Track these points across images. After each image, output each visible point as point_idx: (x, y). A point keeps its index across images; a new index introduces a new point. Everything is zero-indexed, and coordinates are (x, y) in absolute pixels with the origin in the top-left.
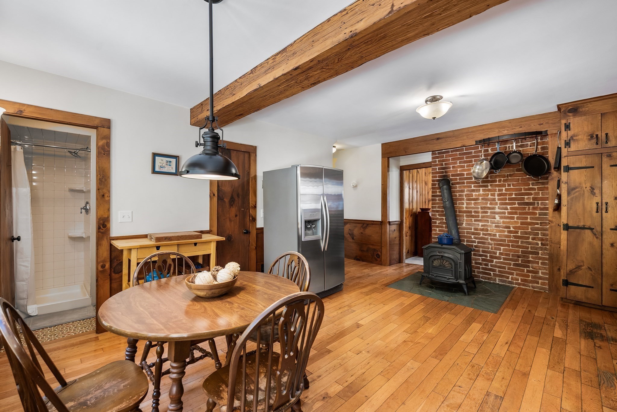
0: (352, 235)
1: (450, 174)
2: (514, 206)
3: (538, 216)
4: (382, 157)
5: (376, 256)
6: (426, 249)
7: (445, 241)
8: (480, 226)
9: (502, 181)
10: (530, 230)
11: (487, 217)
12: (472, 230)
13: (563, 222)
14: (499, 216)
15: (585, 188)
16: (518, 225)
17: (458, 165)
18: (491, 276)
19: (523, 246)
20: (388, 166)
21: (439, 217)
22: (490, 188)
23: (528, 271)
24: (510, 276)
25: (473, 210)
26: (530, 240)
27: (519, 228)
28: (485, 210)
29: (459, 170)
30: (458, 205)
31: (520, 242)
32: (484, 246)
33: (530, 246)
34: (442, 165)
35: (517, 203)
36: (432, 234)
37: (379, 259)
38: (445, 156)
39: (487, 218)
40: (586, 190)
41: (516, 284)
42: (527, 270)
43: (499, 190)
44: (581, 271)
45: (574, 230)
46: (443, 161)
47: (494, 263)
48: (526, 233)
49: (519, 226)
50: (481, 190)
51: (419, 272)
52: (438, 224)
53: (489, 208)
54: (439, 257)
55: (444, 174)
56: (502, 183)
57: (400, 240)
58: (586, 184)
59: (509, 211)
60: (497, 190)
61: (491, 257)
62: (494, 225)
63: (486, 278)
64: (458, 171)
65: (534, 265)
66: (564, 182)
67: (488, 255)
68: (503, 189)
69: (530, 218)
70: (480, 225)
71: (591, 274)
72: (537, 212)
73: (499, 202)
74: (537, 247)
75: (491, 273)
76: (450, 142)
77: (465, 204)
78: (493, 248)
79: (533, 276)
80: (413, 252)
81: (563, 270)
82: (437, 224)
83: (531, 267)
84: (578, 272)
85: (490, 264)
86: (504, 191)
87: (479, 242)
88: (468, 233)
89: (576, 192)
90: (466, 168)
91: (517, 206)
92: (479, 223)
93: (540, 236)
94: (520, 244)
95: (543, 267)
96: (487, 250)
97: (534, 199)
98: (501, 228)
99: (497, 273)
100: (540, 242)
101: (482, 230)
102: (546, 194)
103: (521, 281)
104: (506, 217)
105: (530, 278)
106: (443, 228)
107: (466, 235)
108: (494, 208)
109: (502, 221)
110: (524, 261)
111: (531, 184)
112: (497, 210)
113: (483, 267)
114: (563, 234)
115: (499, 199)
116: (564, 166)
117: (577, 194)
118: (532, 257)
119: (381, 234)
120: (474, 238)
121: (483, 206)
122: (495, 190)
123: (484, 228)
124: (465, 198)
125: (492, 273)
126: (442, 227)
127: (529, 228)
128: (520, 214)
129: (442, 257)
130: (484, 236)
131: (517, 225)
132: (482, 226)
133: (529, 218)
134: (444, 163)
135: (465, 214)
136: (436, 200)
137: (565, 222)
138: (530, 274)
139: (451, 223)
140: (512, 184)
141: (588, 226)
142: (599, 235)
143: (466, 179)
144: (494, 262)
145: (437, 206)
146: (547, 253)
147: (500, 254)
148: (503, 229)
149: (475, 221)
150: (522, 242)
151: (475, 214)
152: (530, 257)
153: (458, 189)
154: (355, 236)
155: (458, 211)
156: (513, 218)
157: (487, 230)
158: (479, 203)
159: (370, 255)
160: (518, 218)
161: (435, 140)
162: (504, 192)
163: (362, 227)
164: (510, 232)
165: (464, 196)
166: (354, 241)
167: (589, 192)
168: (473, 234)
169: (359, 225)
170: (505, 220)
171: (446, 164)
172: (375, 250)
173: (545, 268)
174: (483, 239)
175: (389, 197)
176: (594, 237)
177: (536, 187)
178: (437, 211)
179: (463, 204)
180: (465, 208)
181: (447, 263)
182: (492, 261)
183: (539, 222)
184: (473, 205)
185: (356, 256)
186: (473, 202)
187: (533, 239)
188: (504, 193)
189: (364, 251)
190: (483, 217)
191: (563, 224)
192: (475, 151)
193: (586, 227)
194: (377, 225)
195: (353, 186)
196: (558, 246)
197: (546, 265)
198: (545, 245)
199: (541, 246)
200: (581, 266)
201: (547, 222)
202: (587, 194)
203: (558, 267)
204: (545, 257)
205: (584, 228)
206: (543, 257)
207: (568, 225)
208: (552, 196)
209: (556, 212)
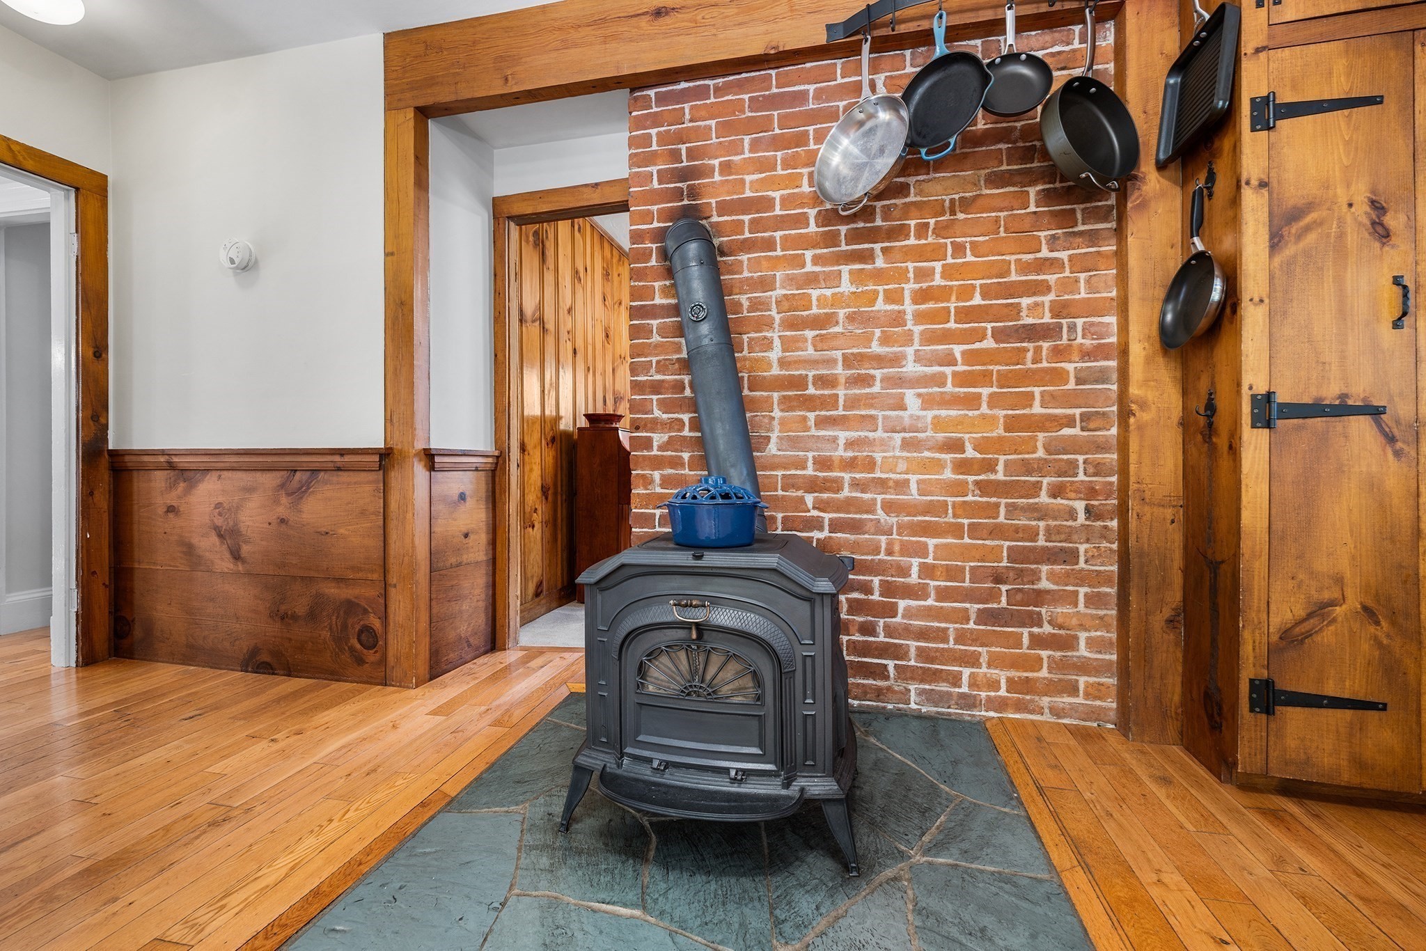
0: (230, 536)
1: (713, 201)
2: (977, 346)
3: (1071, 385)
4: (388, 108)
5: (360, 641)
6: (602, 590)
7: (708, 528)
8: (841, 447)
9: (930, 233)
10: (1041, 453)
11: (870, 401)
12: (804, 468)
13: (1251, 388)
14: (919, 395)
15: (1345, 208)
16: (995, 434)
17: (747, 155)
18: (887, 678)
19: (1017, 529)
20: (417, 158)
21: (665, 416)
22: (880, 262)
23: (1037, 642)
24: (966, 672)
25: (811, 374)
26: (1044, 498)
27: (999, 445)
28: (863, 372)
29: (751, 182)
30: (745, 352)
31: (1002, 510)
32: (856, 543)
33: (1042, 524)
34: (675, 156)
35: (989, 332)
36: (634, 501)
37: (371, 656)
38: (687, 111)
39: (872, 406)
40: (1349, 219)
41: (992, 704)
42: (1031, 635)
43: (922, 275)
44: (1332, 628)
45: (1301, 421)
46: (681, 138)
47: (898, 619)
48: (1027, 467)
49: (1000, 438)
50: (845, 277)
51: (573, 696)
52: (660, 448)
53: (879, 360)
54: (681, 634)
55: (686, 202)
56: (930, 240)
57: (493, 543)
58: (1348, 186)
59: (960, 368)
60: (911, 275)
61: (888, 589)
62: (898, 438)
63: (865, 693)
64: (747, 185)
65: (1059, 610)
66: (1254, 182)
67: (876, 581)
68: (934, 268)
69: (1042, 396)
70: (841, 442)
71: (1375, 638)
72: (1070, 367)
73: (917, 329)
74: (1070, 527)
75: (885, 666)
76: (714, 31)
77: (777, 343)
78: (897, 548)
79: (1055, 662)
80: (559, 586)
81: (1253, 632)
82: (655, 448)
83: (1049, 622)
84: (1317, 638)
85: (882, 621)
86: (938, 276)
87: (835, 526)
88: (789, 483)
89: (1308, 229)
90: (780, 172)
91: (989, 343)
92: (836, 433)
93: (1081, 477)
94: (1001, 519)
95: (1093, 617)
96: (869, 558)
97: (1060, 310)
98: (929, 449)
99: (912, 663)
100: (1080, 506)
101: (850, 465)
102: (1107, 282)
103: (1008, 692)
104: (947, 397)
105: (1044, 673)
106: (682, 465)
107: (780, 493)
108: (896, 360)
109: (929, 420)
110: (1019, 597)
111: (1044, 242)
112: (911, 368)
113: (854, 642)
114: (1252, 447)
115: (920, 317)
116: (1253, 100)
117: (1311, 238)
118: (1052, 577)
119: (381, 517)
120: (814, 508)
121: (855, 351)
122: (902, 276)
123: (855, 458)
124: (777, 317)
125: (891, 664)
126: (676, 463)
127: (1040, 445)
128: (1004, 380)
129: (700, 637)
130: (859, 495)
131: (992, 431)
132: (850, 444)
133: (1037, 396)
134: (683, 147)
135: (776, 395)
136: (648, 332)
137: (1261, 389)
138: (1044, 654)
139: (722, 433)
140: (971, 243)
141: (1362, 396)
142: (1404, 442)
143: (781, 223)
144: (900, 611)
145: (654, 360)
146: (1111, 550)
147: (927, 571)
148: (937, 455)
149: (820, 423)
150: (1012, 509)
151: (818, 392)
152: (1043, 576)
153: (746, 274)
154: (246, 542)
155: (746, 379)
156: (972, 402)
157: (870, 465)
158: (836, 336)
159: (326, 634)
160: (994, 401)
161: (648, 18)
162: (938, 281)
163: (282, 486)
164: (963, 466)
165: (774, 306)
166: (241, 568)
167: (1364, 225)
168: (813, 485)
169: (269, 480)
170: (943, 413)
171: (692, 154)
172: (350, 607)
173: (1101, 618)
174: (852, 509)
175: (427, 320)
176: (1385, 454)
177: (1064, 255)
178: (656, 387)
179: (768, 345)
180: (775, 364)
181: (733, 667)
182: (891, 611)
183: (1077, 412)
184: (811, 350)
185: (255, 652)
186: (810, 334)
187: (1056, 492)
188: (939, 286)
189: (295, 617)
190: (852, 403)
191: (1254, 397)
192: (821, 89)
193: (1350, 402)
194: (363, 474)
195: (232, 261)
196: (1169, 513)
197: (1105, 605)
198: (1099, 517)
199: (1087, 523)
200: (1333, 603)
201: (1108, 409)
202: (1356, 236)
203: (1167, 613)
204: (1102, 568)
205: (1342, 409)
206: (1093, 571)
207: (1269, 401)
208: (1144, 284)
209: (1160, 360)
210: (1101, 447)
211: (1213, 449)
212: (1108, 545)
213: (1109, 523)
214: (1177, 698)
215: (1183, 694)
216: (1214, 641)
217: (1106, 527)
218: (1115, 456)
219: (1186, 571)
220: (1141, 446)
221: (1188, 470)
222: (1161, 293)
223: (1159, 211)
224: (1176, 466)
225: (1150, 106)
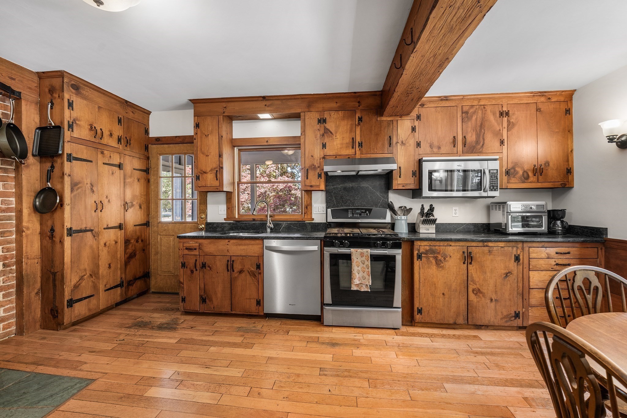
13: (66, 226)
15: (86, 184)
40: (87, 187)
44: (84, 282)
45: (77, 234)
58: (87, 180)
66: (67, 174)
71: (92, 281)
81: (67, 288)
84: (81, 285)
89: (79, 188)
95: (6, 301)
102: (11, 186)
114: (67, 241)
116: (67, 153)
117: (79, 190)
137: (69, 227)
141: (89, 227)
142: (97, 237)
146: (13, 276)
167: (89, 189)
173: (10, 300)
176: (93, 240)
191: (67, 229)
193: (87, 229)
196: (36, 261)
197: (11, 295)
198: (9, 266)
199: (4, 269)
200: (84, 276)
201: (11, 229)
202: (88, 191)
203: (36, 291)
204: (10, 283)
205: (86, 231)
206: (6, 285)
207: (71, 230)
208: (28, 191)
209: (33, 214)
210: (9, 242)
211: (53, 242)
212: (12, 275)
213: (12, 268)
214: (39, 315)
215: (42, 313)
216: (54, 294)
217: (11, 269)
218: (15, 245)
219: (42, 277)
220: (27, 242)
221: (43, 248)
222: (33, 194)
223: (33, 169)
224: (38, 246)
225: (30, 136)
